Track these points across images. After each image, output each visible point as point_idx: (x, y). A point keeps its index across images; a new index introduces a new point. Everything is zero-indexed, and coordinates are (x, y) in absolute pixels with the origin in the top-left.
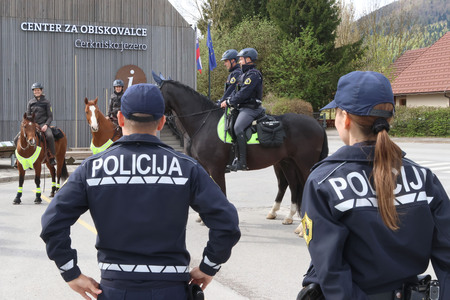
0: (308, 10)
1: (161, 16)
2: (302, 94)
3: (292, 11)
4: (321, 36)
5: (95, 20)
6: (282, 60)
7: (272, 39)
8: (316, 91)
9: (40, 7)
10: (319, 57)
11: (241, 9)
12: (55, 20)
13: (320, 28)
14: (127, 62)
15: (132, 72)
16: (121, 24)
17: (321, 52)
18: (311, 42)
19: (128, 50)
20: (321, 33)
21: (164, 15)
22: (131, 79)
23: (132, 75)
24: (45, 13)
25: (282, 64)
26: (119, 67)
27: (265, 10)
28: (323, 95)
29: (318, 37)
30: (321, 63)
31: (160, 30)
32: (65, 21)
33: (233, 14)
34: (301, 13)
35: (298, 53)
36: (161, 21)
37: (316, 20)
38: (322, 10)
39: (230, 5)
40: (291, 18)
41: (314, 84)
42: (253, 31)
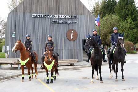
0: (129, 11)
1: (82, 11)
2: (128, 39)
3: (123, 11)
4: (134, 19)
5: (58, 13)
6: (121, 28)
7: (117, 21)
8: (133, 38)
9: (39, 9)
10: (133, 26)
11: (106, 11)
12: (44, 13)
13: (133, 17)
14: (70, 28)
15: (72, 32)
16: (68, 14)
17: (134, 25)
18: (130, 22)
19: (71, 24)
20: (134, 18)
21: (83, 11)
22: (72, 34)
23: (72, 33)
24: (40, 11)
25: (121, 29)
26: (67, 30)
27: (114, 11)
28: (135, 40)
29: (133, 20)
30: (134, 29)
31: (82, 16)
32: (48, 13)
33: (103, 13)
34: (127, 11)
35: (126, 25)
36: (82, 13)
37: (132, 14)
38: (134, 10)
39: (101, 10)
40: (123, 14)
41: (132, 36)
42: (110, 18)
